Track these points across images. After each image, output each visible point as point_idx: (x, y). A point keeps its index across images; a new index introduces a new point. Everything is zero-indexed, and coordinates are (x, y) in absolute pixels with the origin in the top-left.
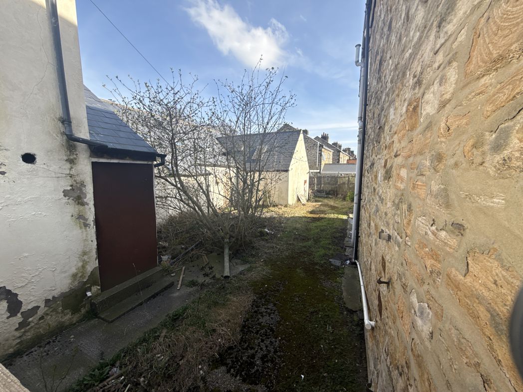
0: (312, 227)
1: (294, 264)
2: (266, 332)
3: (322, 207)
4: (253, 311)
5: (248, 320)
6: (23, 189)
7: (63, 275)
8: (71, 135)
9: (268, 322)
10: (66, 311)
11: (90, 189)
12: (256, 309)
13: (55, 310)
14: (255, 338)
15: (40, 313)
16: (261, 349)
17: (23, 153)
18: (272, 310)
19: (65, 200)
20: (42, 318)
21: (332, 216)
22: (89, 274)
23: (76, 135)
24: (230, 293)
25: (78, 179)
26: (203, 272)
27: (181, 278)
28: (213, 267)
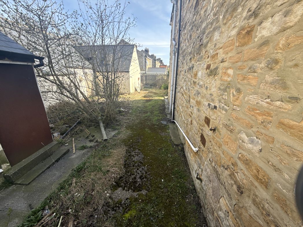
0: (147, 105)
1: (143, 126)
2: (139, 164)
3: (149, 93)
5: (126, 161)
9: (138, 159)
12: (129, 154)
14: (133, 169)
16: (138, 173)
18: (138, 153)
21: (156, 98)
24: (111, 149)
26: (89, 140)
27: (74, 146)
28: (94, 136)
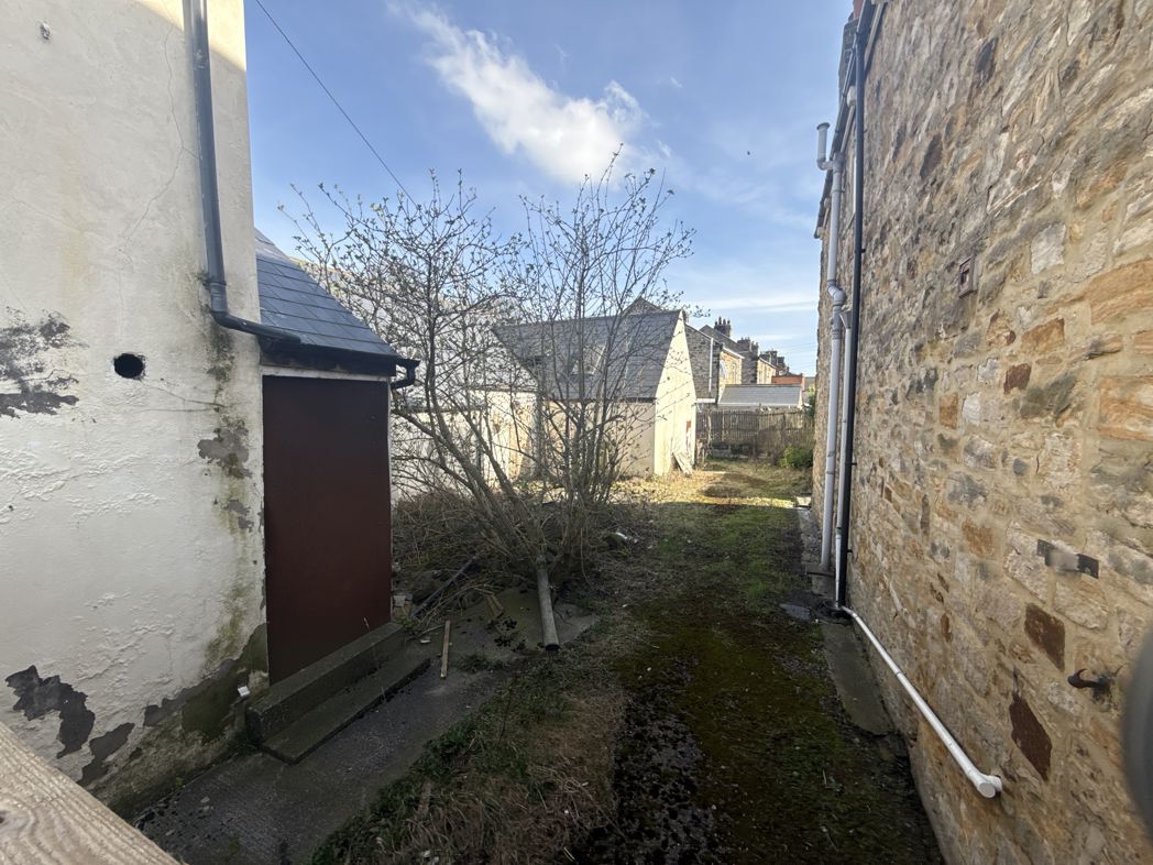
0: (720, 528)
1: (700, 615)
2: (677, 791)
3: (728, 481)
4: (632, 734)
5: (625, 758)
6: (113, 438)
7: (191, 645)
8: (225, 313)
9: (674, 763)
10: (190, 735)
11: (257, 439)
12: (638, 729)
13: (166, 733)
14: (653, 807)
15: (133, 740)
16: (675, 836)
17: (118, 354)
18: (676, 732)
19: (202, 464)
20: (137, 753)
21: (757, 501)
22: (245, 643)
23: (232, 314)
24: (568, 688)
25: (232, 415)
26: (495, 635)
27: (445, 650)
28: (515, 623)
